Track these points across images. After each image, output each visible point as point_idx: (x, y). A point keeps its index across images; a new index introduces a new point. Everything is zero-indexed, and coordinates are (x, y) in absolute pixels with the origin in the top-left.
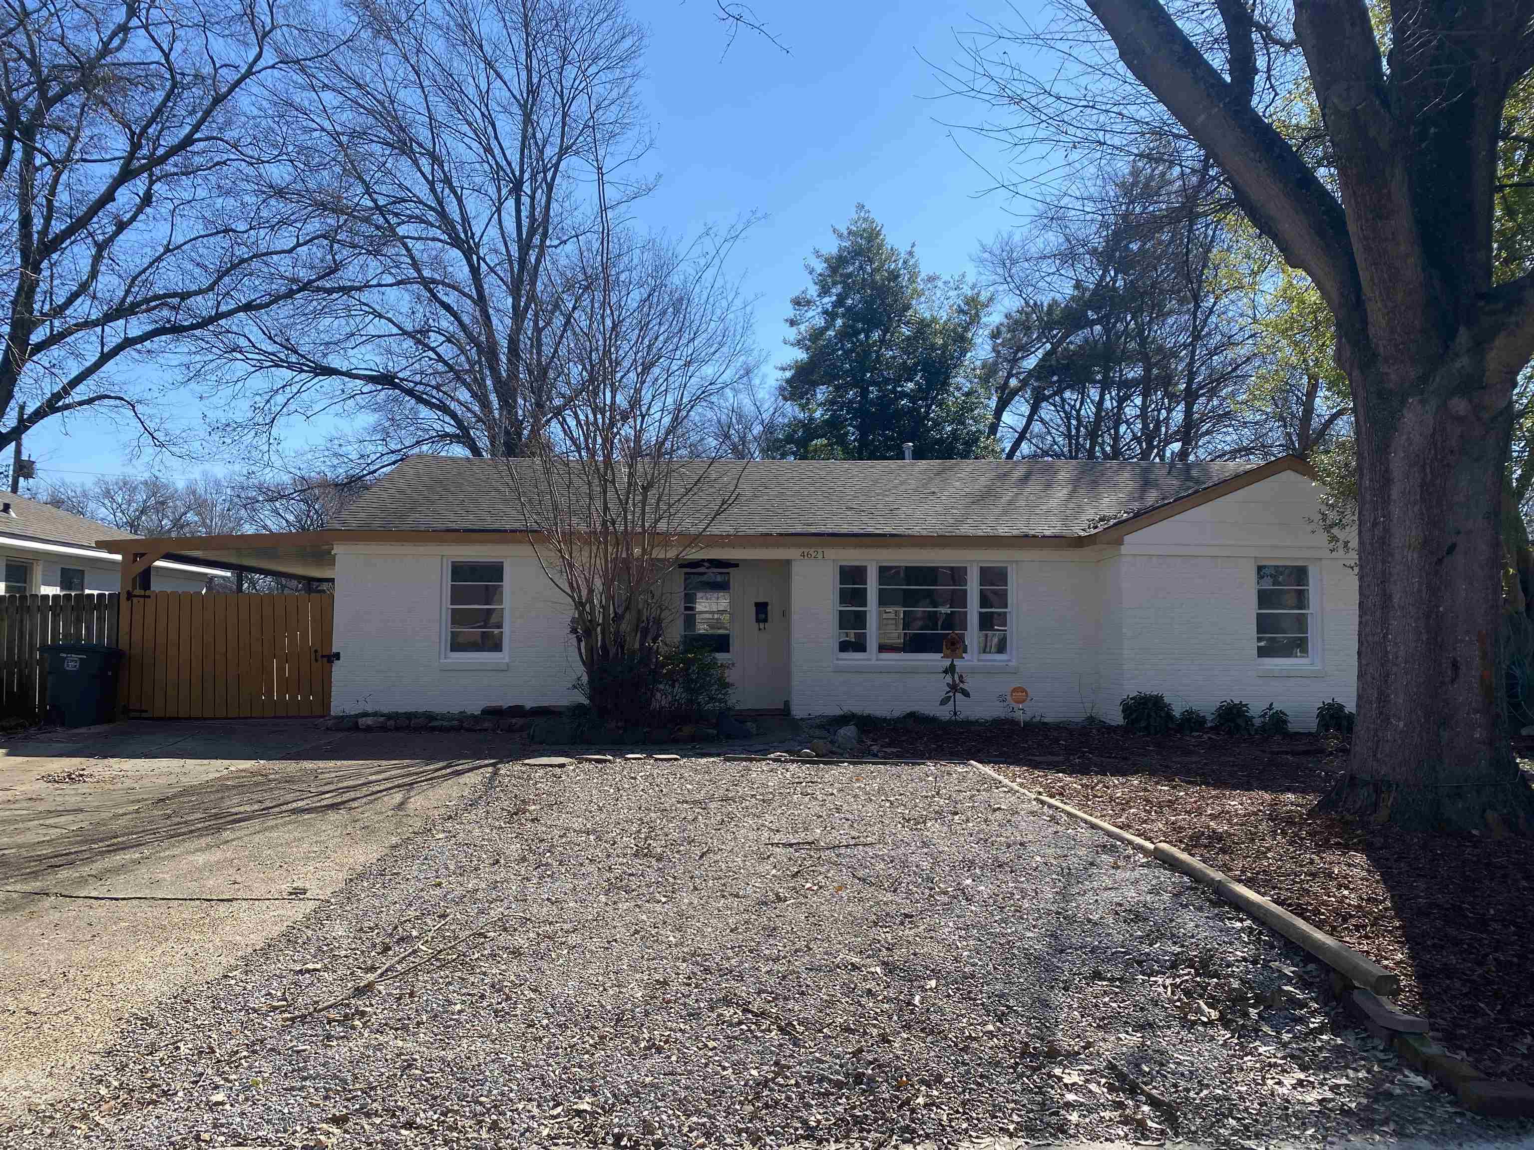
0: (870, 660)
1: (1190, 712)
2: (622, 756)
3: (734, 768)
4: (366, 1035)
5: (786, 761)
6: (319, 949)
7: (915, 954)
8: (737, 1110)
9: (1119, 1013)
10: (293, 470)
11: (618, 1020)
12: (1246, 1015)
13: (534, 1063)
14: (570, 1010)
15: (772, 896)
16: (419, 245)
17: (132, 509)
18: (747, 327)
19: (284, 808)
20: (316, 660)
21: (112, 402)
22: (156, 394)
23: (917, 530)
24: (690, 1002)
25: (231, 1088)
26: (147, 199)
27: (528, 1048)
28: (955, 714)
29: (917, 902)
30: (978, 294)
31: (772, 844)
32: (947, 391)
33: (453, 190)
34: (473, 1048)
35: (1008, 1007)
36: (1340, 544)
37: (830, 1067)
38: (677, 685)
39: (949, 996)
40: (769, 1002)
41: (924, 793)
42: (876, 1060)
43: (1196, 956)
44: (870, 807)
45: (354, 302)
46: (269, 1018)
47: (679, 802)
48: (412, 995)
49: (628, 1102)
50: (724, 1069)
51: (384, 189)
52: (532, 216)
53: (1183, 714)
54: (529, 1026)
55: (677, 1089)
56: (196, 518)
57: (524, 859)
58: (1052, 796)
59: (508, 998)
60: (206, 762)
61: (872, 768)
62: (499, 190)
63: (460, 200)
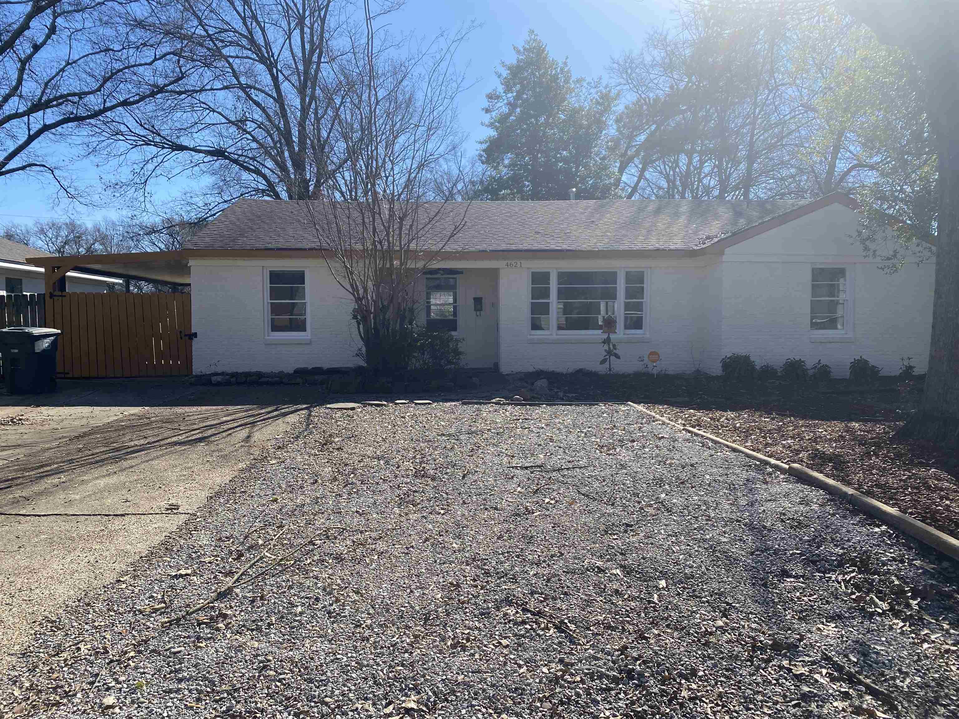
0: (551, 335)
1: (767, 367)
2: (393, 401)
3: (470, 410)
4: (229, 636)
5: (504, 404)
6: (190, 556)
7: (644, 558)
8: (538, 708)
9: (812, 606)
10: (161, 214)
11: (427, 619)
12: (908, 606)
13: (365, 663)
14: (387, 611)
15: (523, 510)
16: (237, 61)
17: (58, 241)
18: (454, 117)
19: (162, 443)
20: (181, 338)
21: (38, 168)
22: (66, 164)
23: (585, 247)
24: (480, 601)
25: (120, 689)
26: (53, 30)
27: (359, 648)
28: (610, 370)
29: (633, 513)
30: (610, 91)
31: (513, 467)
32: (590, 156)
33: (258, 23)
34: (314, 648)
35: (728, 604)
36: (871, 253)
37: (605, 664)
38: (426, 353)
39: (679, 594)
40: (542, 602)
41: (605, 426)
42: (640, 657)
43: (856, 557)
44: (571, 437)
45: (196, 101)
46: (152, 619)
47: (439, 435)
48: (262, 598)
49: (446, 700)
50: (520, 666)
51: (212, 23)
52: (312, 42)
53: (762, 367)
54: (357, 626)
55: (485, 687)
56: (101, 247)
57: (335, 479)
58: (693, 427)
59: (337, 600)
60: (108, 408)
61: (563, 408)
62: (289, 24)
63: (263, 30)
